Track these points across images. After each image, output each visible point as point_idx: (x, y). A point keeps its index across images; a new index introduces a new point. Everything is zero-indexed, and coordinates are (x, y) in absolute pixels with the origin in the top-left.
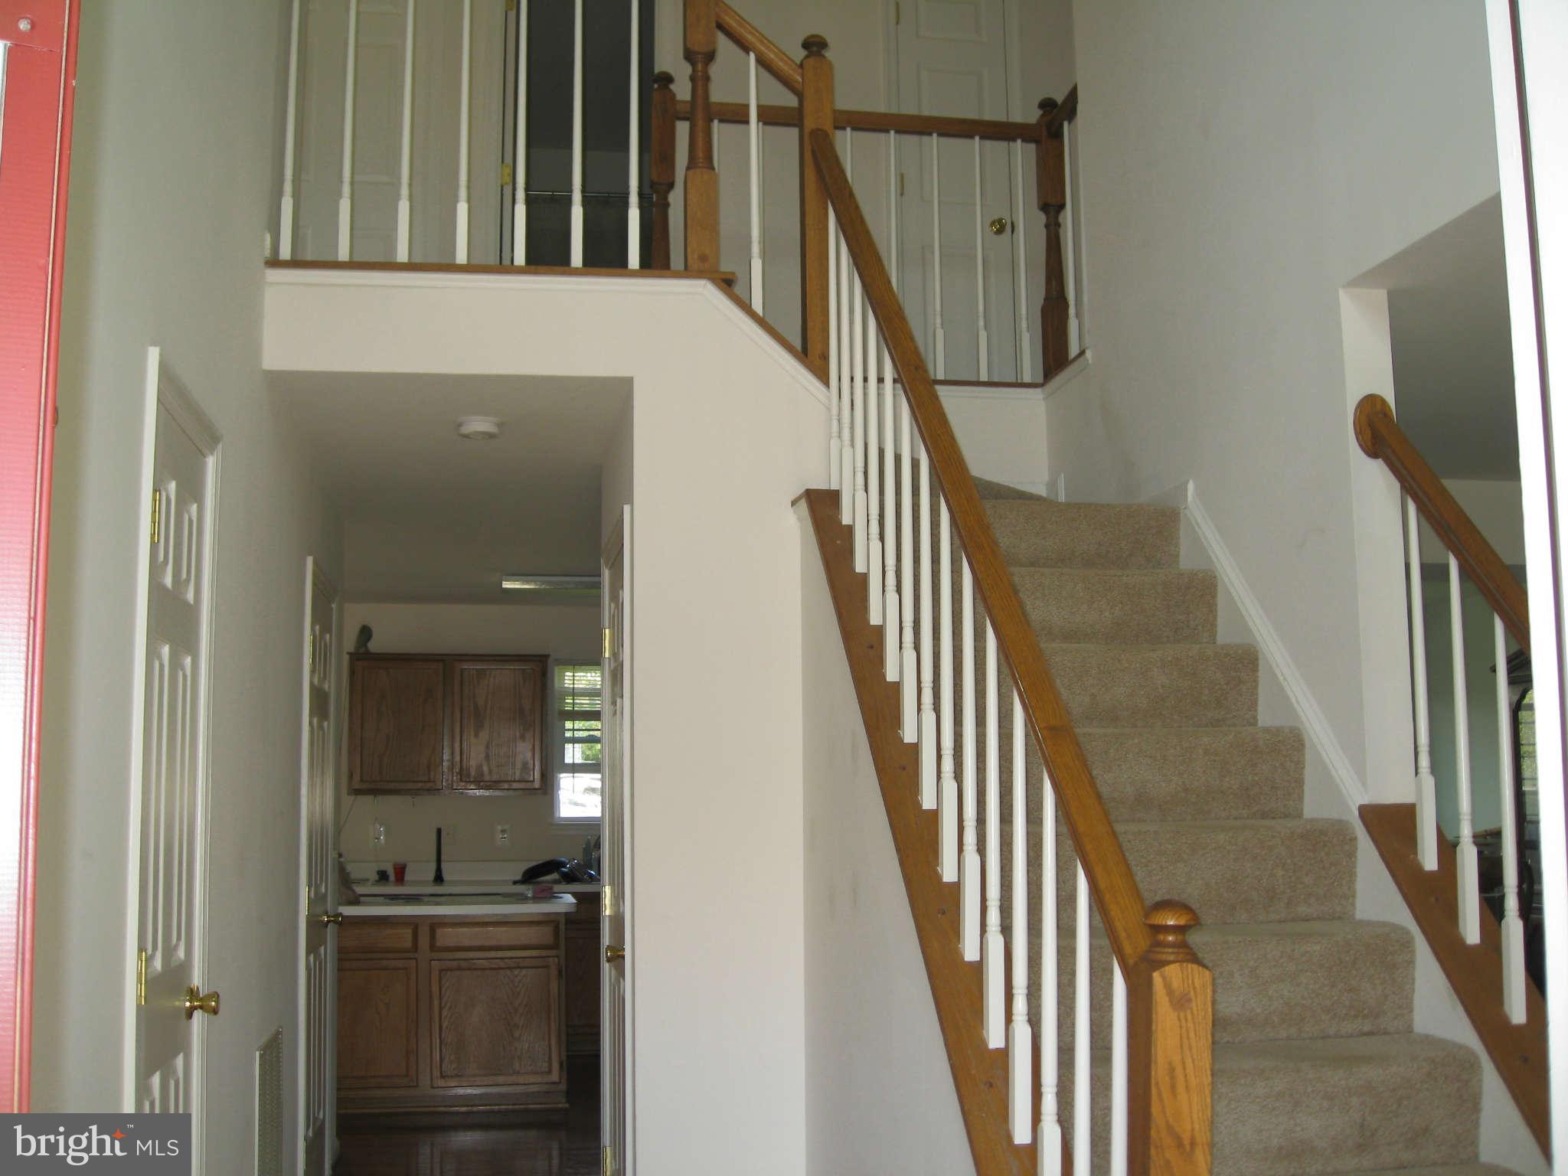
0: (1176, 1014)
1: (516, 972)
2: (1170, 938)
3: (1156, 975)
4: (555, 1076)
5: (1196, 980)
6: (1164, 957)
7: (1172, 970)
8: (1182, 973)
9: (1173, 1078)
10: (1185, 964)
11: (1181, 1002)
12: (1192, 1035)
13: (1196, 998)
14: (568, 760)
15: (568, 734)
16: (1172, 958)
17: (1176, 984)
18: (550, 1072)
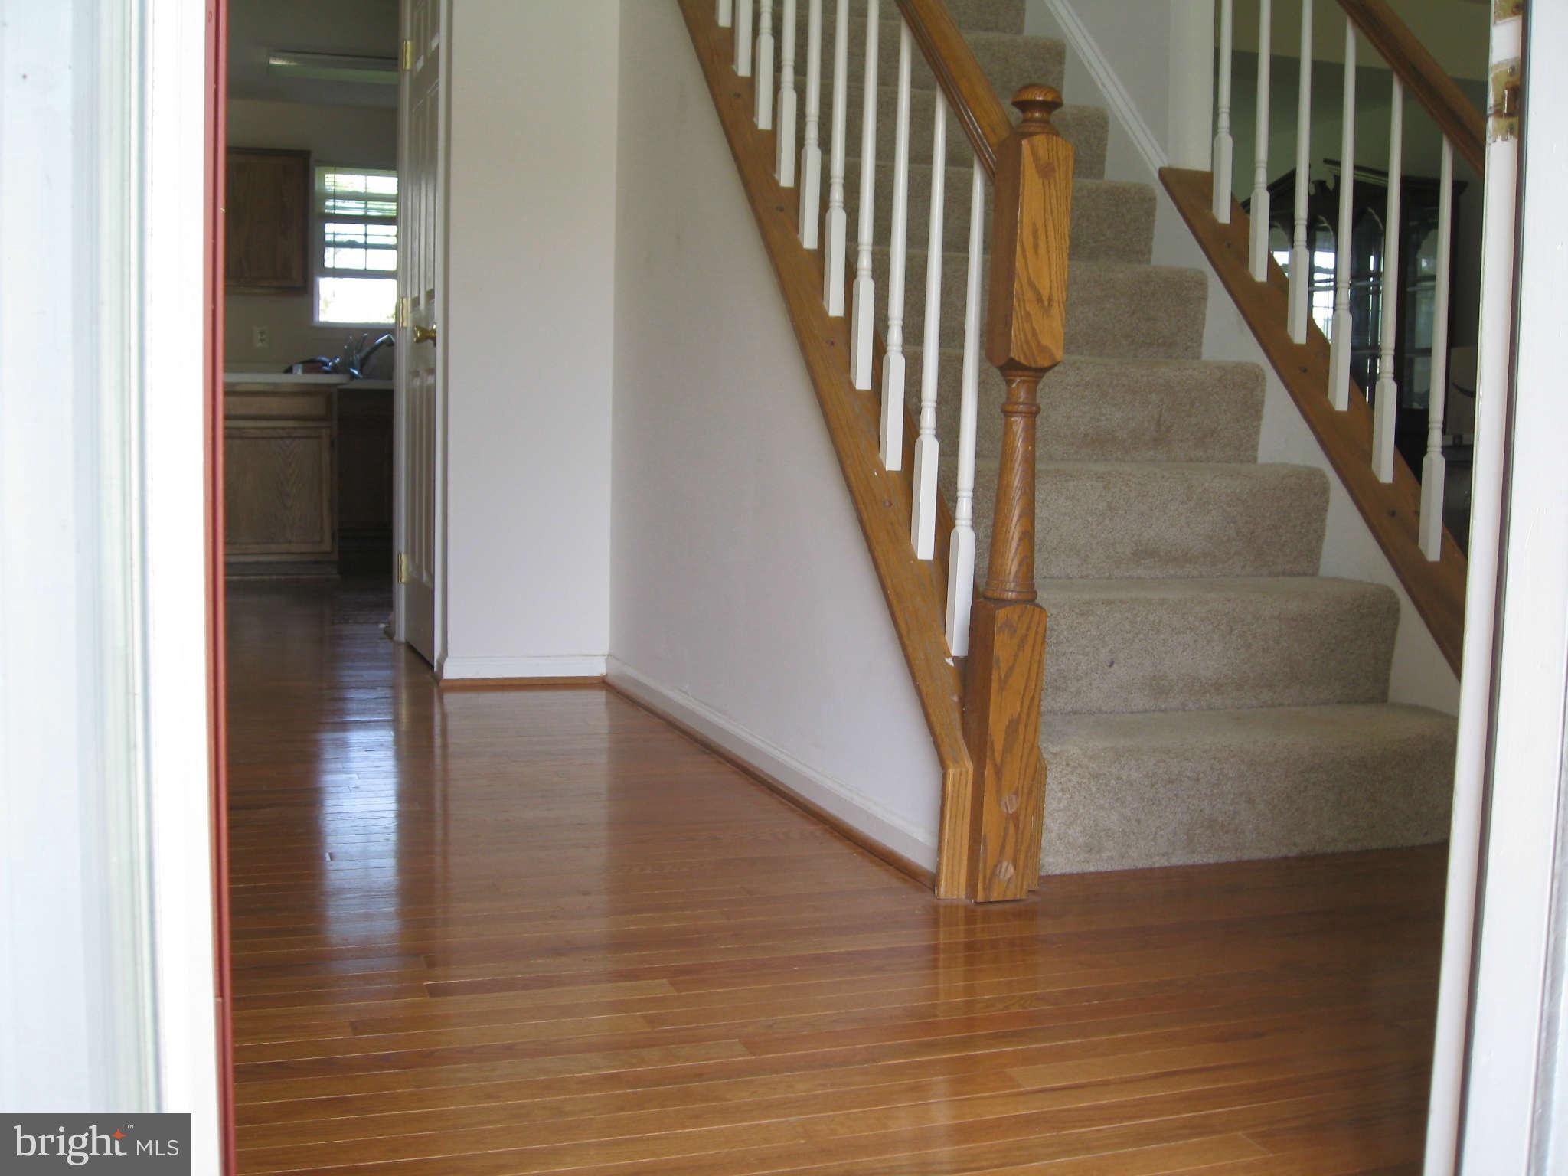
0: (1041, 181)
1: (288, 442)
2: (1037, 115)
3: (1024, 142)
4: (326, 546)
5: (1060, 153)
6: (1031, 130)
7: (1040, 140)
8: (1048, 144)
9: (1035, 237)
10: (1050, 136)
11: (1046, 171)
12: (1054, 201)
13: (1059, 169)
14: (328, 264)
15: (329, 238)
16: (1038, 130)
17: (1042, 152)
18: (321, 541)
